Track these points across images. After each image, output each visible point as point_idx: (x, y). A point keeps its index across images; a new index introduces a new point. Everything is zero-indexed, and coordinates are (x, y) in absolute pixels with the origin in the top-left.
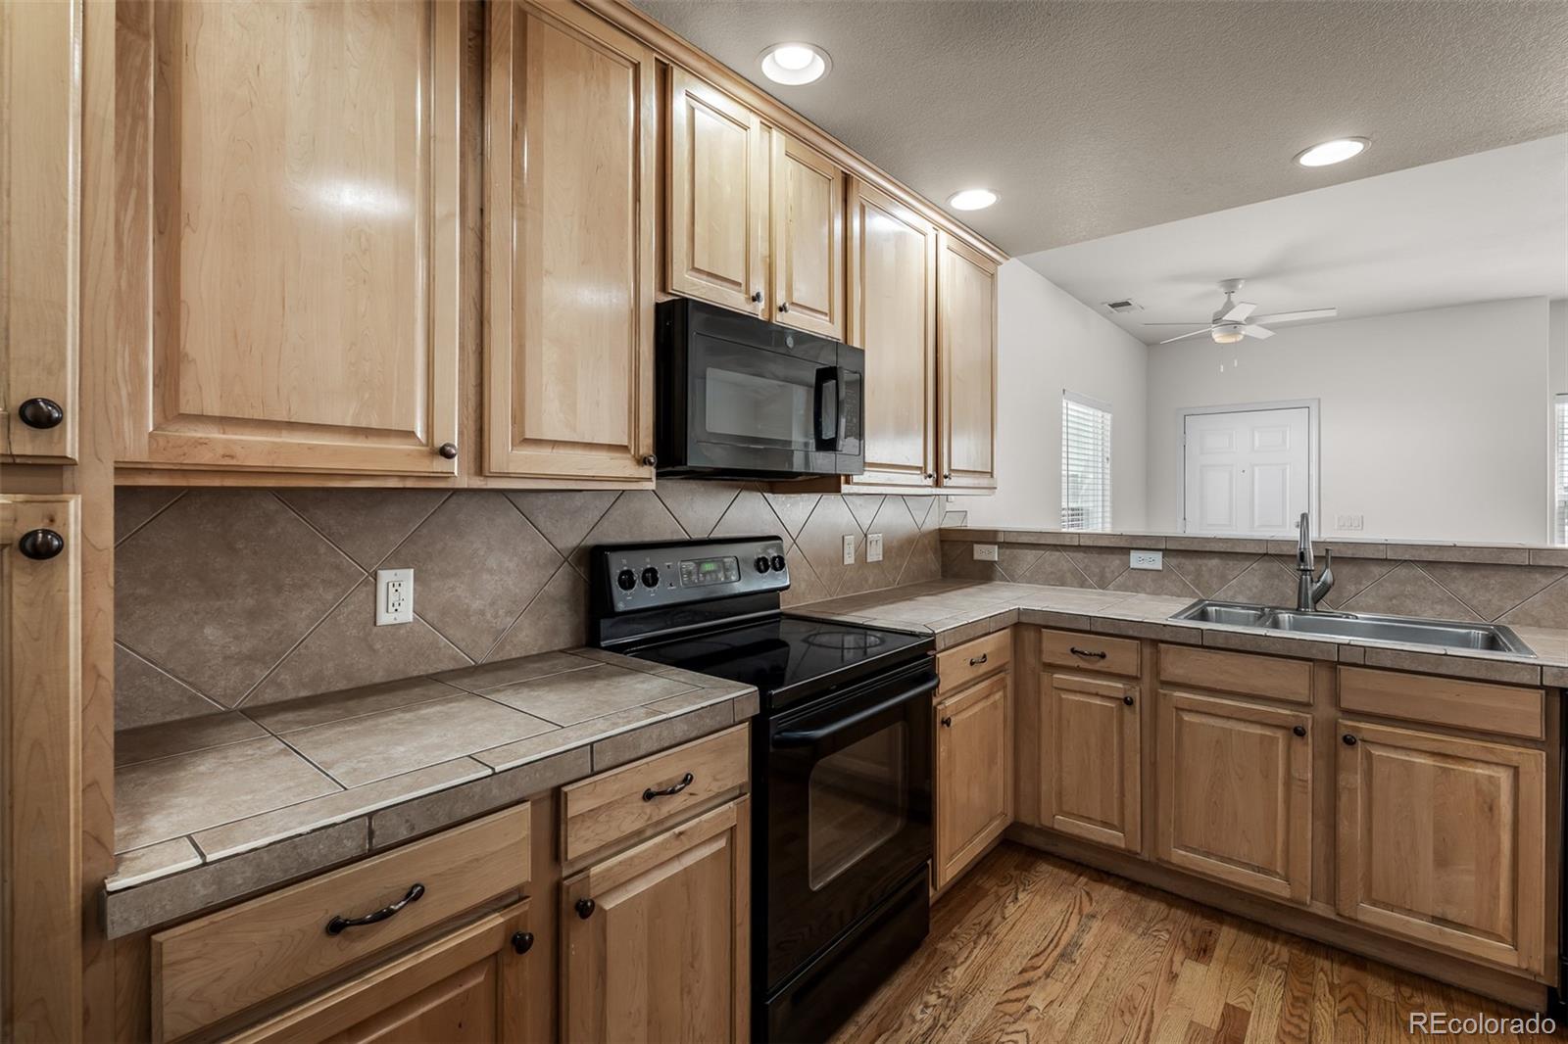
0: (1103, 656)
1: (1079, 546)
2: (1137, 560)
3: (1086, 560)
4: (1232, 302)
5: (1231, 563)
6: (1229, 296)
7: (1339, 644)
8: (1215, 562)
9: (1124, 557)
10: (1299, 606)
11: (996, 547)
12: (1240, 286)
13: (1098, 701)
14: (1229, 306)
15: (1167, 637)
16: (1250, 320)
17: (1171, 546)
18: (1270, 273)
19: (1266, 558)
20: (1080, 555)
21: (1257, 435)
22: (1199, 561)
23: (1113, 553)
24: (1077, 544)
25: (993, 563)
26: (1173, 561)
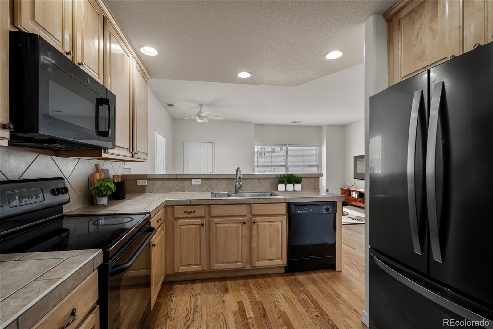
0: (194, 212)
1: (176, 179)
2: (194, 182)
3: (178, 183)
4: (201, 111)
5: (218, 181)
6: (200, 109)
7: (252, 199)
8: (214, 181)
9: (190, 181)
10: (236, 191)
11: (147, 180)
12: (203, 107)
13: (193, 227)
14: (201, 112)
15: (213, 203)
16: (206, 117)
17: (204, 177)
18: (210, 105)
19: (227, 179)
20: (176, 182)
21: (201, 149)
22: (211, 181)
23: (186, 180)
24: (176, 178)
25: (145, 186)
26: (204, 182)
